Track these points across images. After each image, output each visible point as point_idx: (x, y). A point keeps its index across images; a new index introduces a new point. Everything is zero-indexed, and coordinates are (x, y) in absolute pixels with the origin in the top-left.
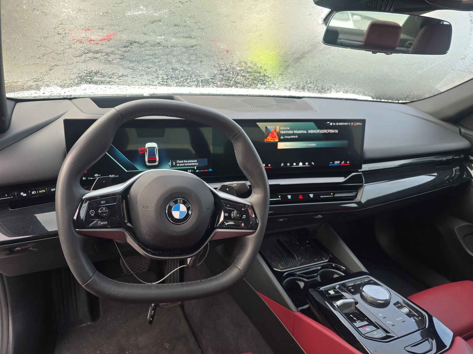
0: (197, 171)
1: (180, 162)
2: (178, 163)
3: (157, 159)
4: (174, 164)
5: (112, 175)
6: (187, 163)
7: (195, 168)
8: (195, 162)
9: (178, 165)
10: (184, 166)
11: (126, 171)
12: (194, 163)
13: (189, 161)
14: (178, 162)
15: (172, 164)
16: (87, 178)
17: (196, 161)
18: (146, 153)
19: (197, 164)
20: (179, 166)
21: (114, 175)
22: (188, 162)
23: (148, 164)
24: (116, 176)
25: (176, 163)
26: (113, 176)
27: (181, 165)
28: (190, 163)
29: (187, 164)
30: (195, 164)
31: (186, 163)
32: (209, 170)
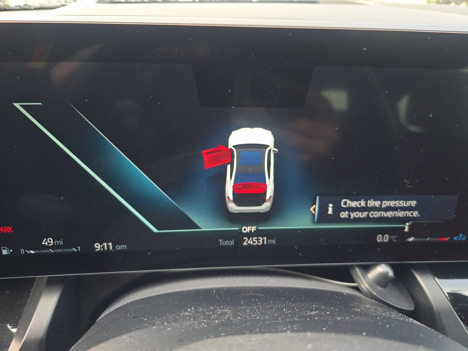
0: (411, 239)
1: (354, 204)
2: (344, 210)
3: (270, 192)
4: (330, 212)
5: (105, 244)
6: (379, 209)
7: (406, 230)
8: (410, 208)
9: (344, 215)
10: (367, 220)
11: (155, 230)
12: (403, 209)
13: (386, 204)
14: (345, 203)
15: (323, 209)
16: (16, 251)
17: (413, 203)
18: (229, 167)
19: (416, 214)
20: (348, 220)
21: (110, 244)
22: (383, 206)
23: (233, 207)
24: (119, 247)
25: (338, 209)
26: (108, 246)
27: (353, 215)
28: (389, 209)
29: (377, 214)
30: (409, 214)
31: (374, 209)
32: (455, 238)
